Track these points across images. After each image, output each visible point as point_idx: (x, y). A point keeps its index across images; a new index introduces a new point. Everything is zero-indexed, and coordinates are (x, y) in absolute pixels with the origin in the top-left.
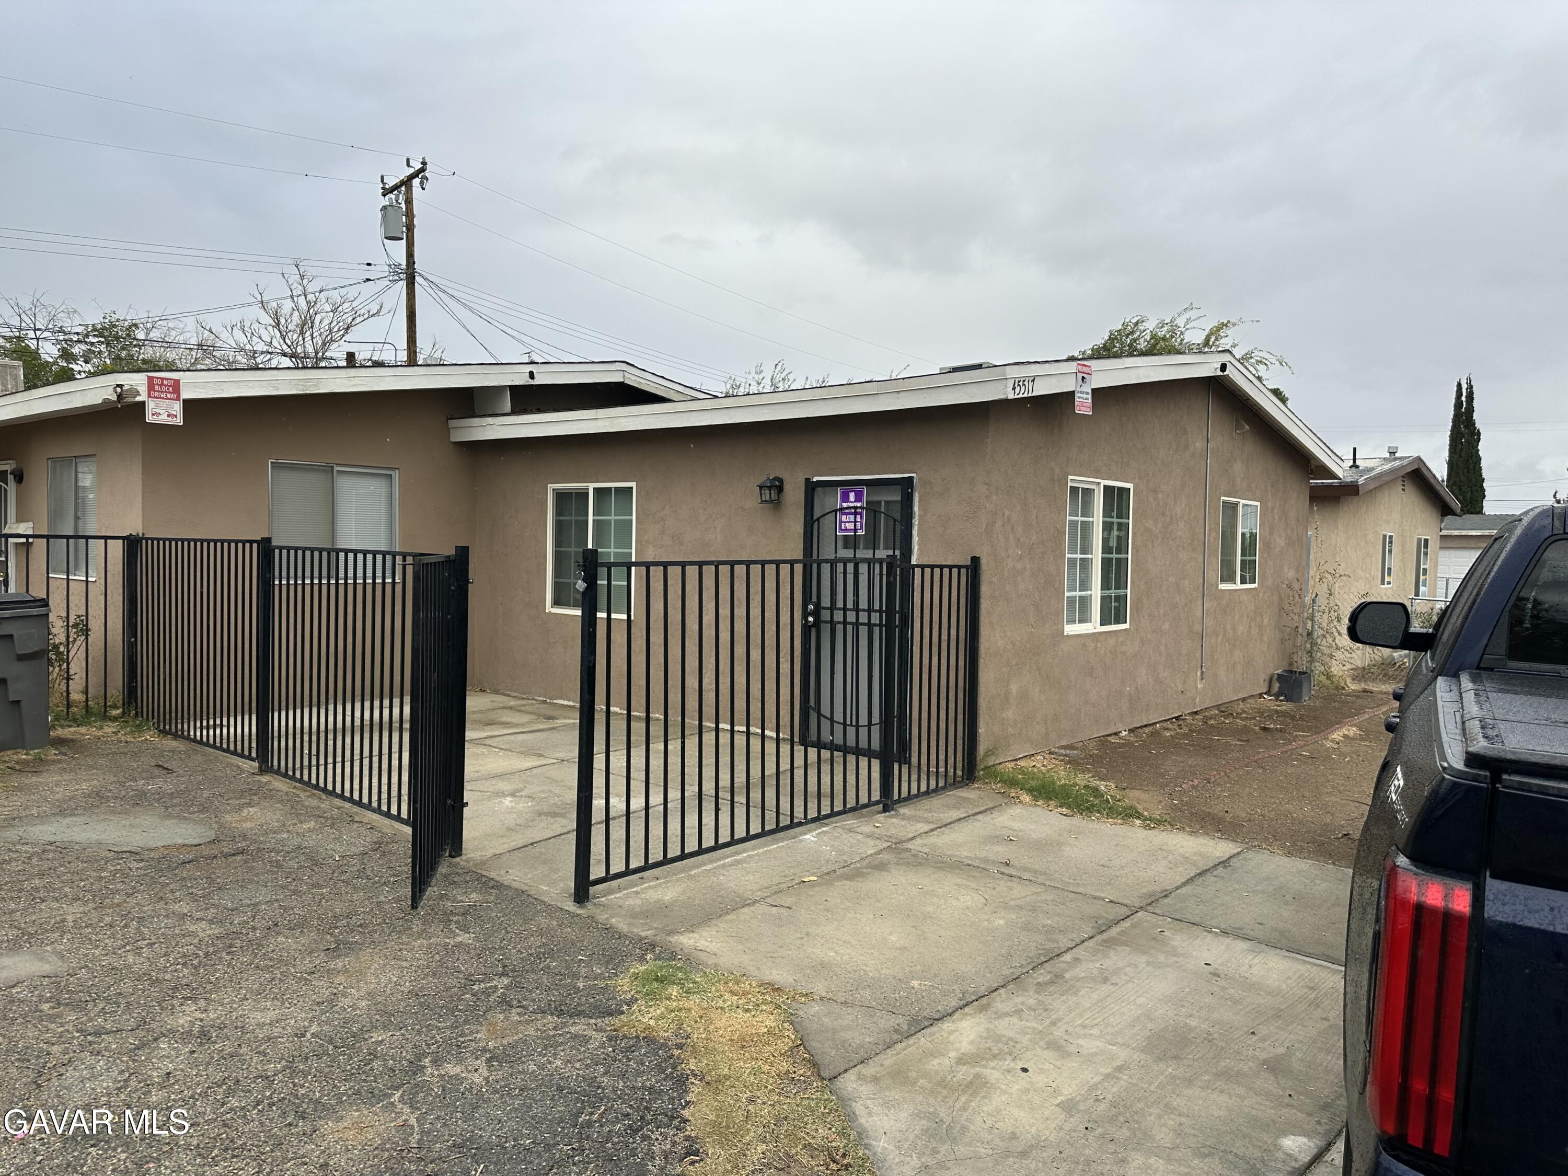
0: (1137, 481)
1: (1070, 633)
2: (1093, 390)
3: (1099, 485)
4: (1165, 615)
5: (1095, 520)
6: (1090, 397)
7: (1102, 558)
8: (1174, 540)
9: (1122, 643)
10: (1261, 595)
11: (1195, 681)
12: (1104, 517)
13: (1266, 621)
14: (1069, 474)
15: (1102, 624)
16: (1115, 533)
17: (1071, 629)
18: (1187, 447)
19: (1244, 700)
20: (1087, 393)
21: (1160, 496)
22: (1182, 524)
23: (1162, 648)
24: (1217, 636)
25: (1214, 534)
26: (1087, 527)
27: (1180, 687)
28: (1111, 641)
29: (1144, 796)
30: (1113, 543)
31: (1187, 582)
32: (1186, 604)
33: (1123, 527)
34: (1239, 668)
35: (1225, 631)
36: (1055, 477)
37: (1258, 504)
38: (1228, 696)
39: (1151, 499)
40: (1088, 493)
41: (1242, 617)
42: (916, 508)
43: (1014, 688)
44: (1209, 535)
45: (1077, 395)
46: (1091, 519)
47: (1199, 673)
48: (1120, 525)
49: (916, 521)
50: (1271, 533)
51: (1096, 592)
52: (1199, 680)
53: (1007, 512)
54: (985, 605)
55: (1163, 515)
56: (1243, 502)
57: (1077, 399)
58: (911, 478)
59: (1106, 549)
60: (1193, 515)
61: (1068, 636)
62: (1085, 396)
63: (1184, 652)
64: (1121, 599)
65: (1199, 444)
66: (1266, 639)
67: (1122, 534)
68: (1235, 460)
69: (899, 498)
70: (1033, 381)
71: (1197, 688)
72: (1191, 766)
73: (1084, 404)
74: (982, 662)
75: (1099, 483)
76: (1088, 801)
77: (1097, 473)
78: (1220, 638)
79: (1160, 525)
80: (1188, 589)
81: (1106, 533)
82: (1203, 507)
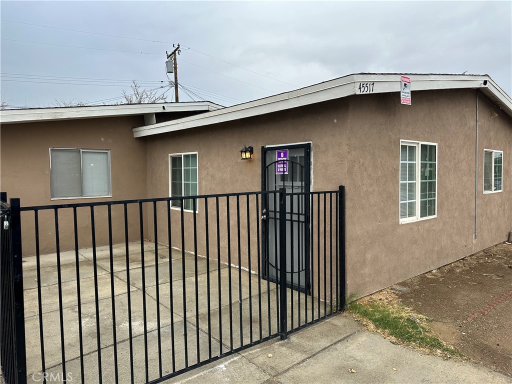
0: (440, 142)
1: (403, 223)
2: (412, 92)
3: (418, 145)
4: (456, 209)
5: (417, 162)
6: (410, 95)
7: (421, 182)
8: (460, 171)
9: (433, 225)
10: (504, 195)
11: (472, 239)
12: (421, 160)
13: (506, 207)
14: (400, 139)
15: (421, 217)
16: (428, 169)
17: (404, 221)
18: (466, 124)
19: (496, 245)
20: (408, 93)
21: (452, 149)
22: (464, 163)
23: (455, 226)
24: (483, 217)
25: (480, 167)
26: (412, 167)
27: (464, 244)
28: (427, 225)
29: (444, 328)
30: (427, 174)
31: (467, 191)
32: (467, 203)
33: (432, 166)
34: (494, 231)
35: (487, 214)
36: (392, 140)
37: (502, 152)
38: (488, 244)
39: (447, 151)
40: (412, 149)
41: (495, 206)
42: (312, 160)
43: (369, 256)
44: (478, 168)
45: (402, 94)
46: (414, 162)
47: (474, 235)
48: (431, 165)
49: (312, 167)
50: (508, 165)
51: (418, 200)
52: (474, 239)
53: (362, 161)
54: (348, 212)
55: (454, 158)
56: (494, 151)
57: (401, 96)
58: (309, 144)
59: (423, 177)
60: (470, 158)
61: (402, 225)
62: (407, 95)
63: (466, 226)
64: (432, 203)
65: (472, 123)
66: (507, 216)
67: (432, 169)
68: (491, 131)
69: (304, 155)
70: (373, 84)
71: (473, 243)
72: (472, 300)
73: (406, 99)
74: (347, 244)
75: (418, 143)
76: (408, 332)
77: (417, 138)
78: (484, 218)
79: (452, 164)
80: (468, 195)
81: (423, 169)
82: (475, 154)
